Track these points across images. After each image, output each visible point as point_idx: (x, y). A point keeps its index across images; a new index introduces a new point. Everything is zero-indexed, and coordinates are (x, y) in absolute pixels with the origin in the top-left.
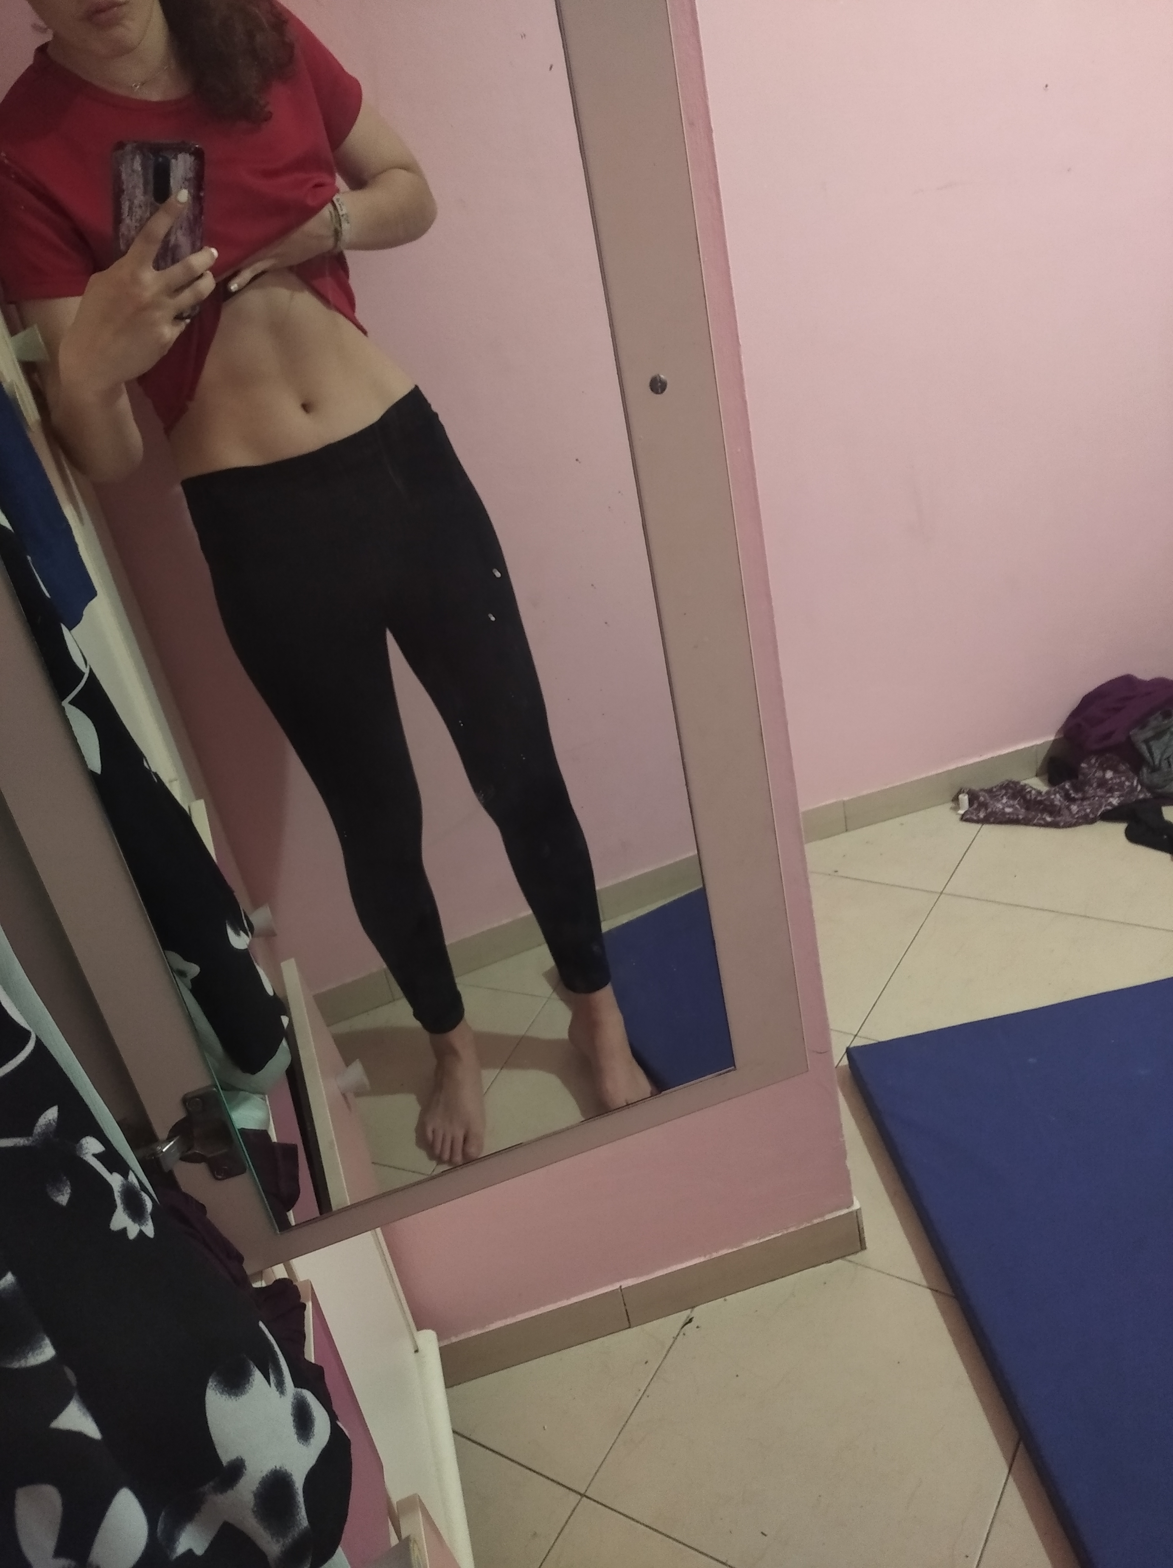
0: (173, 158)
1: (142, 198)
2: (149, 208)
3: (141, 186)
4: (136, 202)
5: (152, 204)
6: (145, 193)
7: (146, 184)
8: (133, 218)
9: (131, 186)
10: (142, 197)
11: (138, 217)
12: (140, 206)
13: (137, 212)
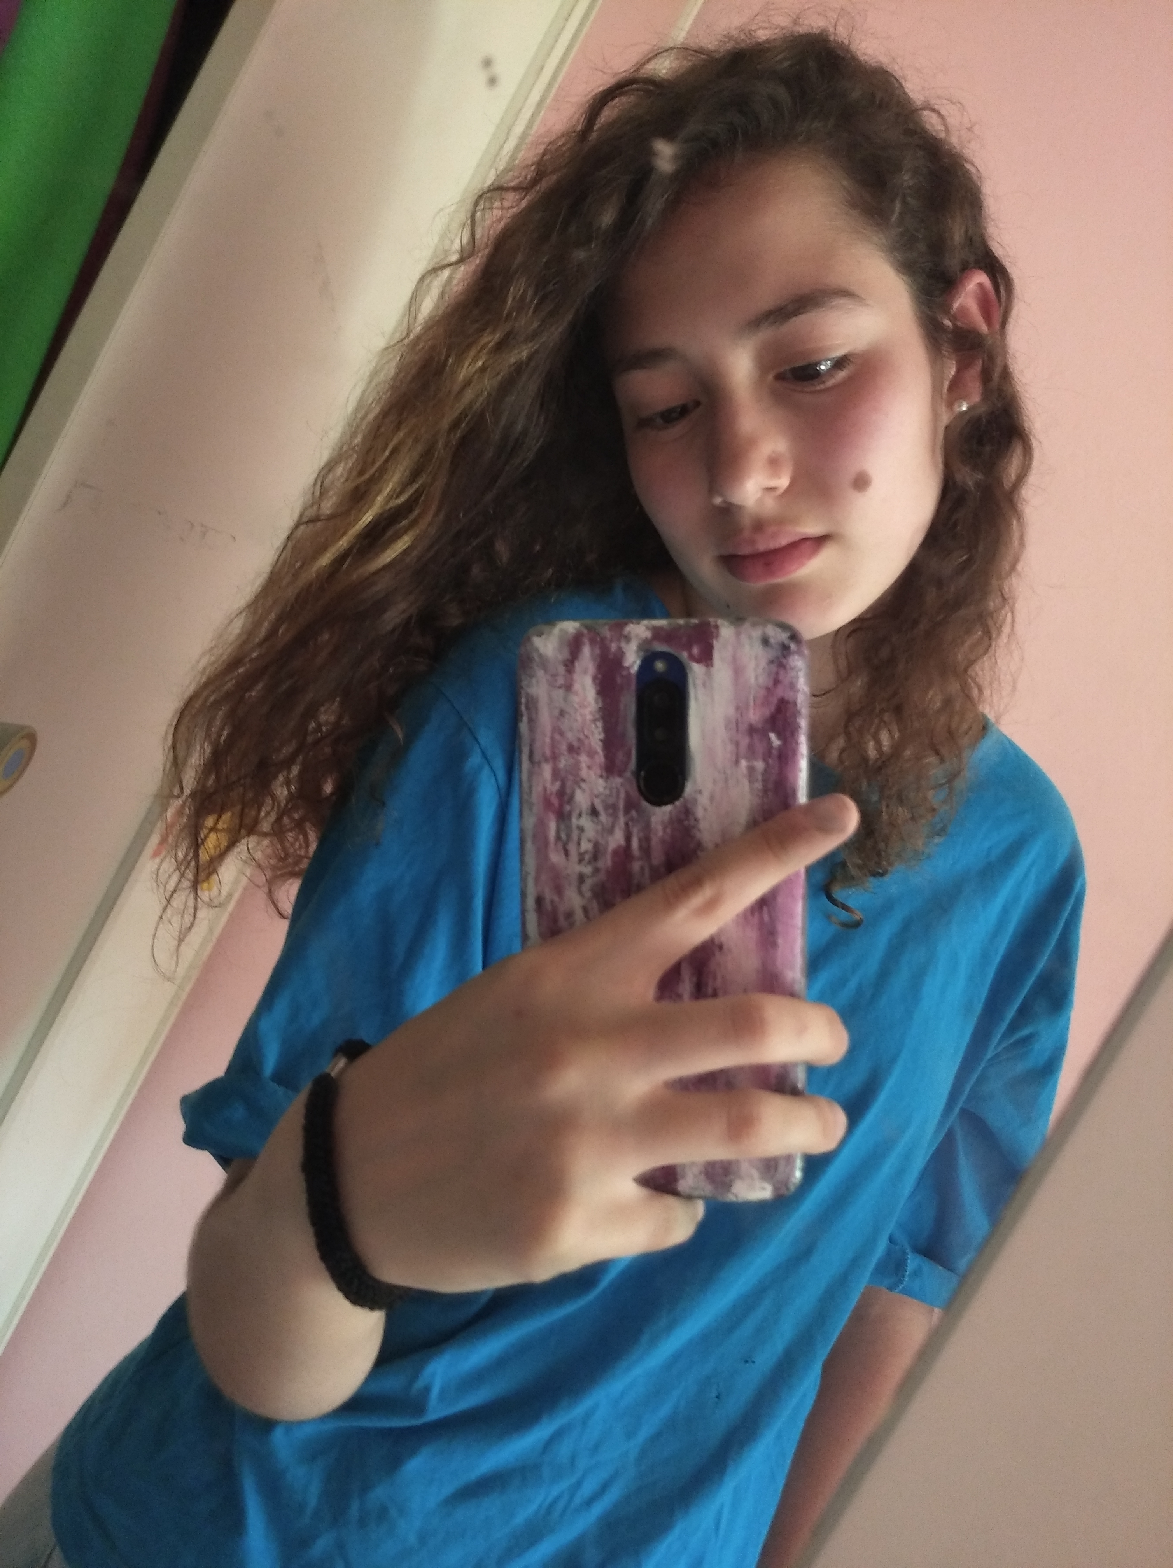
0: (698, 661)
1: (600, 785)
2: (622, 820)
3: (598, 747)
4: (582, 799)
5: (630, 806)
6: (610, 769)
7: (610, 743)
8: (572, 848)
9: (564, 747)
10: (601, 782)
11: (586, 846)
12: (594, 812)
13: (581, 829)
